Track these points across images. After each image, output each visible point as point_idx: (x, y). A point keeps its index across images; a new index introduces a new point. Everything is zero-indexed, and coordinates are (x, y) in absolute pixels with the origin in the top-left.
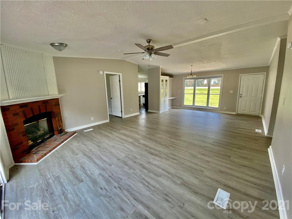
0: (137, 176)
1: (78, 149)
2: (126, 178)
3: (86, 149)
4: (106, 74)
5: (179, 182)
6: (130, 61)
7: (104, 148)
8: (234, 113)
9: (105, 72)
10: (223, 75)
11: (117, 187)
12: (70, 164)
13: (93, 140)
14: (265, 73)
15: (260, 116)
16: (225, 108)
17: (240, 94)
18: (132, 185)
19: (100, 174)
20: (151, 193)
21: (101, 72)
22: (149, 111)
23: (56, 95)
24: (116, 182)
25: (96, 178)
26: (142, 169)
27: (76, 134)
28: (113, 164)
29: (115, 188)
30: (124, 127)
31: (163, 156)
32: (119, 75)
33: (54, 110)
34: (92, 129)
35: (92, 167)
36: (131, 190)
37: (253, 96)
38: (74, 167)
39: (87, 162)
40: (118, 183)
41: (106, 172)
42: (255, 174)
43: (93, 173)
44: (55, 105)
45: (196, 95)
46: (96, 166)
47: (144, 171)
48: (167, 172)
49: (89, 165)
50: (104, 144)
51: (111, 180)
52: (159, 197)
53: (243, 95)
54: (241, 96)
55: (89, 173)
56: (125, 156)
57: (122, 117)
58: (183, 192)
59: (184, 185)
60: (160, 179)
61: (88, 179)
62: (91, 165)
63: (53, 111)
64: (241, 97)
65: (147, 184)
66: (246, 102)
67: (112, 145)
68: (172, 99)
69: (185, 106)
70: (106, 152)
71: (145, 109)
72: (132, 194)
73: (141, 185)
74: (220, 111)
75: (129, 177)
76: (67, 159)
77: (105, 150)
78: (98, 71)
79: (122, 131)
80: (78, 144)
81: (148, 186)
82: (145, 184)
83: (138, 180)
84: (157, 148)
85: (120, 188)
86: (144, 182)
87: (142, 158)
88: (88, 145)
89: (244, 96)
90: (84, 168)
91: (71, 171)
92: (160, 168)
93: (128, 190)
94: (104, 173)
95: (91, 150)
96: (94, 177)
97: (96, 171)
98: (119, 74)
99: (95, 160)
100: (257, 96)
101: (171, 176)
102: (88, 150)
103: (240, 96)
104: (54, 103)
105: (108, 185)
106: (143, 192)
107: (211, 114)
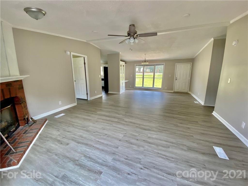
0: (151, 152)
1: (63, 137)
2: (143, 157)
3: (73, 136)
4: (73, 55)
5: (185, 148)
6: (94, 45)
7: (94, 131)
8: (172, 91)
9: (71, 53)
11: (143, 168)
12: (68, 157)
13: (74, 125)
14: (191, 63)
16: (166, 88)
17: (176, 77)
18: (153, 162)
19: (114, 159)
20: (175, 164)
21: (69, 53)
22: (109, 92)
23: (17, 76)
24: (137, 163)
25: (113, 164)
26: (149, 145)
27: (47, 121)
28: (119, 146)
29: (141, 169)
30: (98, 108)
31: (155, 129)
32: (84, 58)
33: (19, 95)
34: (63, 114)
35: (98, 154)
36: (157, 167)
37: (184, 78)
38: (77, 159)
39: (88, 150)
40: (140, 163)
41: (118, 156)
42: (221, 131)
43: (105, 160)
44: (19, 89)
45: (144, 78)
46: (102, 152)
47: (152, 146)
48: (170, 143)
49: (93, 153)
50: (90, 128)
51: (130, 162)
52: (184, 166)
53: (178, 78)
55: (100, 161)
56: (124, 136)
57: (87, 100)
58: (195, 155)
59: (190, 150)
60: (170, 149)
61: (105, 168)
62: (96, 152)
63: (17, 96)
65: (165, 157)
67: (101, 127)
68: (126, 82)
69: (136, 88)
70: (101, 136)
71: (105, 91)
72: (161, 170)
73: (161, 159)
74: (163, 90)
75: (144, 155)
76: (59, 152)
77: (97, 133)
78: (65, 52)
79: (98, 112)
80: (58, 132)
81: (167, 158)
82: (164, 157)
83: (154, 155)
84: (145, 124)
85: (146, 168)
86: (161, 156)
87: (139, 134)
88: (73, 132)
90: (89, 157)
91: (76, 165)
92: (162, 140)
93: (154, 168)
94: (117, 157)
95: (81, 136)
96: (110, 164)
97: (108, 158)
98: (84, 56)
99: (95, 145)
100: (186, 79)
101: (176, 145)
102: (78, 137)
103: (176, 79)
104: (18, 87)
105: (132, 168)
106: (169, 165)
107: (156, 93)
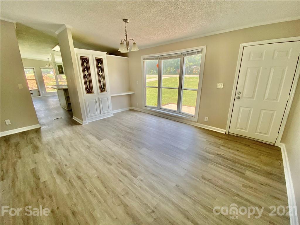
8: (223, 131)
10: (204, 48)
15: (276, 145)
16: (206, 119)
17: (238, 91)
37: (266, 97)
53: (245, 93)
54: (239, 95)
64: (239, 98)
66: (250, 111)
68: (130, 95)
74: (198, 122)
89: (245, 97)
100: (277, 99)
103: (237, 95)
